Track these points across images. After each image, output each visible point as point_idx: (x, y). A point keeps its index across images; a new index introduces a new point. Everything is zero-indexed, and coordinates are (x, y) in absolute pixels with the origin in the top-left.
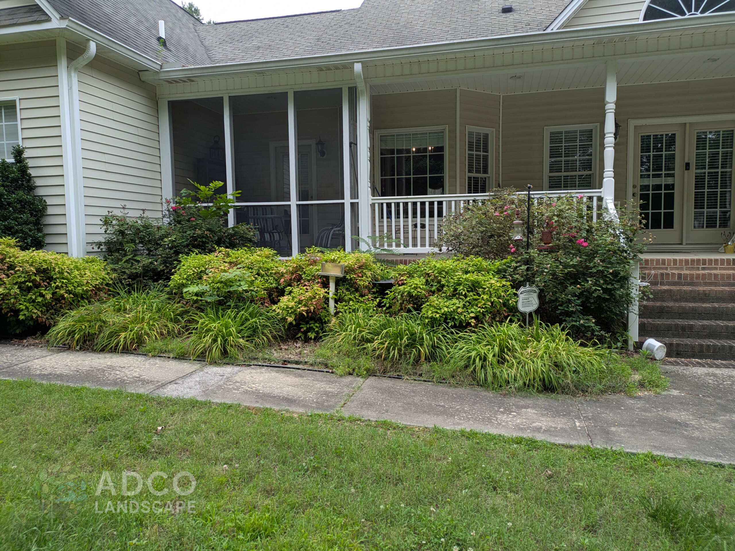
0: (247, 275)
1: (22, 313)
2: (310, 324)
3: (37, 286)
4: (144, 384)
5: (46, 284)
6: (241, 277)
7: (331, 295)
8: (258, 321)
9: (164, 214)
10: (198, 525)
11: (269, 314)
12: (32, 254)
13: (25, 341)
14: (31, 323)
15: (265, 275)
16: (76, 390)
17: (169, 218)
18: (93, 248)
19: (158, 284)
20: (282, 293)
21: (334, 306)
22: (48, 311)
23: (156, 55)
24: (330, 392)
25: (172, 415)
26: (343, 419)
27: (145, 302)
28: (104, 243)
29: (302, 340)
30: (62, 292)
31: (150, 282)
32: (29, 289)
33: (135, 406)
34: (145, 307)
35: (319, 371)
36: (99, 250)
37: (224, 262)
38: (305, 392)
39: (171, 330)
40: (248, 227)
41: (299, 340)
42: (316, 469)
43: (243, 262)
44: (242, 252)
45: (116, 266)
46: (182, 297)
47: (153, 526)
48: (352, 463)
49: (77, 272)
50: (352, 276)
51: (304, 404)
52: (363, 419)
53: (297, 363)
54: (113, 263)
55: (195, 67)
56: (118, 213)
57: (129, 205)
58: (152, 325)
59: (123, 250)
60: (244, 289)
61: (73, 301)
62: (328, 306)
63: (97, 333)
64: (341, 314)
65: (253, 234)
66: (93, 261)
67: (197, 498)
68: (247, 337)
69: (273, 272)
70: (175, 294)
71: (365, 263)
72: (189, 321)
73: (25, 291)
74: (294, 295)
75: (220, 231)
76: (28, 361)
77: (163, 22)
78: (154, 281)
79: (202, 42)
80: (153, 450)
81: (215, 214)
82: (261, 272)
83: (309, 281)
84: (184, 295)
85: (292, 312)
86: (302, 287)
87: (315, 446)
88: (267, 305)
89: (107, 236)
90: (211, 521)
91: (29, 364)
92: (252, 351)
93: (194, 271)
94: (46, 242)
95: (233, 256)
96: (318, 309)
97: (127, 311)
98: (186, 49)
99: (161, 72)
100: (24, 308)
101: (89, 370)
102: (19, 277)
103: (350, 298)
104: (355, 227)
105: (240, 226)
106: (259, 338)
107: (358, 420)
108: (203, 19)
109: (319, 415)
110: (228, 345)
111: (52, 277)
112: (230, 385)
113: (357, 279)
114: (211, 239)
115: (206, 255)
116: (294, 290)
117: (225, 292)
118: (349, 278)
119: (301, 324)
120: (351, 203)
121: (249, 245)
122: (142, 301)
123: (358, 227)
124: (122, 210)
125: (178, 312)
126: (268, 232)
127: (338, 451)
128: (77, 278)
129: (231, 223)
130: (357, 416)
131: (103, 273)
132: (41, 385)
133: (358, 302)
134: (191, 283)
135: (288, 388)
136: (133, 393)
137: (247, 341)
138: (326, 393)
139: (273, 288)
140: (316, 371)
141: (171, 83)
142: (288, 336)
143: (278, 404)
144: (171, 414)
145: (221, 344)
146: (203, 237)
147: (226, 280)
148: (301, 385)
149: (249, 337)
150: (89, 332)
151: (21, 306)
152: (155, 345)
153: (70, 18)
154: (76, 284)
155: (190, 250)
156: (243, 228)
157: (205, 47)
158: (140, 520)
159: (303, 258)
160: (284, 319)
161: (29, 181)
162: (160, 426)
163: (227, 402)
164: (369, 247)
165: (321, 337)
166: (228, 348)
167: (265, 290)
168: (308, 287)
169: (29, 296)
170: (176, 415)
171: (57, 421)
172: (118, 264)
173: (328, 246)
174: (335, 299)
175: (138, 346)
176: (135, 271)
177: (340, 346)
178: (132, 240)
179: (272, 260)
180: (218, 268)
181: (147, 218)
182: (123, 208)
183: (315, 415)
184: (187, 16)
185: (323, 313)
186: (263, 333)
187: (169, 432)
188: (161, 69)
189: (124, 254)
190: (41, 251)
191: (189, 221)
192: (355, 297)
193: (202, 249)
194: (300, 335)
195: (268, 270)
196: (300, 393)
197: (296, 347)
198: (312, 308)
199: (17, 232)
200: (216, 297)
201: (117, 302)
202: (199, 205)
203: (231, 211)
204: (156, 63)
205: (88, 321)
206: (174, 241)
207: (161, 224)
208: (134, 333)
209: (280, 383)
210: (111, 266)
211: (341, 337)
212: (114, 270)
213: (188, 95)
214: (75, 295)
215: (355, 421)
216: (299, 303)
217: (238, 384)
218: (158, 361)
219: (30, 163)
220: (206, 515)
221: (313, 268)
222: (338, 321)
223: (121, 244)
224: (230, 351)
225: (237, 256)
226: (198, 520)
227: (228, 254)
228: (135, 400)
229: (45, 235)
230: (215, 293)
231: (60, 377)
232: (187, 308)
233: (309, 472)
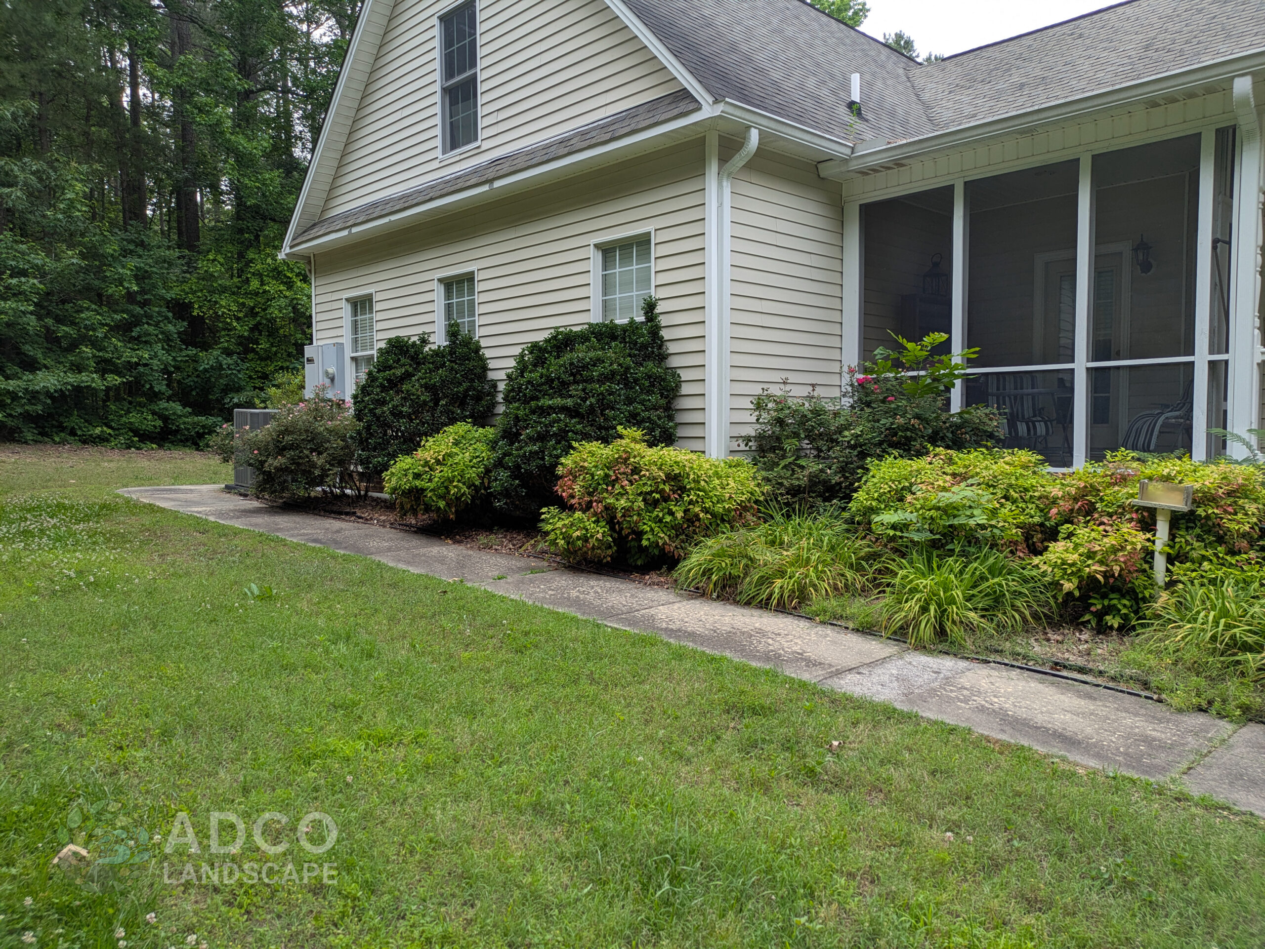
0: (986, 498)
1: (645, 537)
2: (1111, 599)
3: (666, 499)
4: (809, 666)
5: (676, 496)
6: (974, 502)
7: (1159, 546)
8: (1004, 582)
9: (844, 390)
10: (904, 925)
11: (1025, 572)
12: (661, 453)
13: (647, 577)
14: (656, 552)
15: (1020, 500)
16: (712, 660)
17: (852, 397)
18: (739, 445)
19: (832, 506)
20: (1052, 535)
21: (1164, 569)
22: (677, 536)
23: (845, 131)
24: (1154, 739)
25: (855, 724)
26: (1187, 800)
27: (811, 534)
28: (754, 437)
29: (1092, 628)
30: (697, 509)
31: (819, 502)
32: (656, 503)
33: (798, 699)
34: (812, 541)
35: (1129, 693)
36: (747, 448)
37: (944, 473)
38: (1099, 729)
39: (850, 583)
40: (987, 411)
41: (1085, 627)
42: (1128, 885)
43: (977, 474)
44: (977, 457)
45: (771, 475)
46: (870, 529)
47: (830, 904)
48: (1213, 894)
49: (717, 482)
50: (1210, 511)
51: (1098, 753)
52: (1236, 808)
53: (1081, 670)
54: (765, 469)
55: (909, 141)
56: (776, 391)
57: (793, 378)
58: (821, 572)
59: (782, 449)
60: (980, 522)
61: (710, 524)
62: (1151, 568)
63: (742, 575)
64: (1181, 586)
65: (998, 424)
66: (737, 465)
67: (900, 877)
68: (982, 610)
69: (1036, 494)
70: (859, 523)
71: (1243, 485)
72: (879, 571)
73: (650, 505)
74: (1078, 541)
75: (937, 418)
76: (651, 607)
77: (858, 75)
78: (826, 500)
79: (917, 95)
80: (826, 777)
81: (929, 389)
82: (1013, 493)
83: (1111, 516)
84: (873, 526)
85: (1073, 572)
86: (1095, 527)
87: (1126, 839)
88: (1021, 555)
89: (758, 426)
90: (925, 924)
91: (652, 611)
92: (992, 637)
93: (890, 487)
94: (678, 435)
95: (959, 462)
96: (1130, 572)
97: (785, 546)
98: (892, 114)
99: (851, 159)
100: (648, 529)
101: (730, 632)
102: (644, 484)
103: (1203, 556)
104: (1218, 410)
105: (973, 411)
106: (1005, 613)
107: (1223, 809)
108: (917, 56)
109: (1131, 779)
110: (948, 620)
111: (685, 487)
112: (951, 691)
113: (1222, 518)
114: (920, 433)
115: (912, 460)
116: (1079, 531)
117: (944, 526)
118: (1203, 514)
119: (1090, 598)
120: (1210, 362)
121: (989, 444)
122: (806, 531)
123: (1225, 412)
124: (782, 386)
125: (862, 554)
126: (1023, 420)
127: (1177, 861)
128: (717, 490)
129: (956, 406)
130: (1221, 799)
131: (752, 484)
132: (668, 645)
133: (1223, 565)
134: (886, 506)
135: (1065, 715)
136: (793, 679)
137: (983, 616)
138: (1148, 741)
139: (1034, 525)
140: (1121, 691)
141: (867, 174)
142: (1061, 616)
143: (1044, 743)
144: (853, 723)
145: (935, 617)
146: (907, 429)
147: (947, 505)
148: (1092, 714)
149: (986, 610)
150: (730, 573)
151: (645, 526)
152: (825, 604)
153: (727, 99)
154: (715, 499)
155: (884, 451)
156: (979, 413)
157: (923, 103)
158: (811, 887)
159: (1099, 470)
160: (1056, 585)
161: (660, 347)
162: (836, 739)
163: (947, 721)
164: (1252, 451)
165: (1134, 628)
166: (948, 625)
167: (1018, 527)
168: (1108, 528)
169: (656, 513)
170: (861, 727)
171: (689, 702)
172: (772, 470)
173: (1152, 448)
174: (1169, 555)
175: (799, 603)
176: (797, 483)
177: (1178, 650)
178: (794, 433)
179: (1034, 473)
180: (933, 484)
181: (819, 398)
182: (784, 383)
183: (1124, 778)
184: (894, 57)
185: (1140, 581)
186: (1013, 606)
187: (851, 753)
188: (852, 153)
189: (782, 456)
190: (671, 448)
191: (883, 401)
192: (1216, 555)
193: (905, 450)
194: (1087, 617)
195: (1026, 490)
196: (1089, 730)
197: (1080, 640)
198: (1116, 569)
199: (643, 420)
200: (928, 533)
201: (770, 530)
202: (903, 374)
203: (958, 383)
204: (846, 145)
205: (730, 556)
206: (860, 436)
207: (838, 407)
208: (795, 581)
209: (1047, 703)
210: (763, 473)
211: (1181, 633)
212: (767, 480)
213: (893, 190)
214: (714, 515)
215: (1217, 808)
216: (1089, 557)
217: (965, 692)
218: (829, 631)
219: (664, 321)
220: (918, 911)
221: (1119, 491)
222: (1174, 600)
223: (778, 439)
224: (951, 630)
225: (967, 463)
226: (902, 916)
227: (951, 459)
228: (796, 689)
229: (678, 425)
230: (927, 526)
231: (692, 636)
232: (877, 548)
233: (1113, 886)
